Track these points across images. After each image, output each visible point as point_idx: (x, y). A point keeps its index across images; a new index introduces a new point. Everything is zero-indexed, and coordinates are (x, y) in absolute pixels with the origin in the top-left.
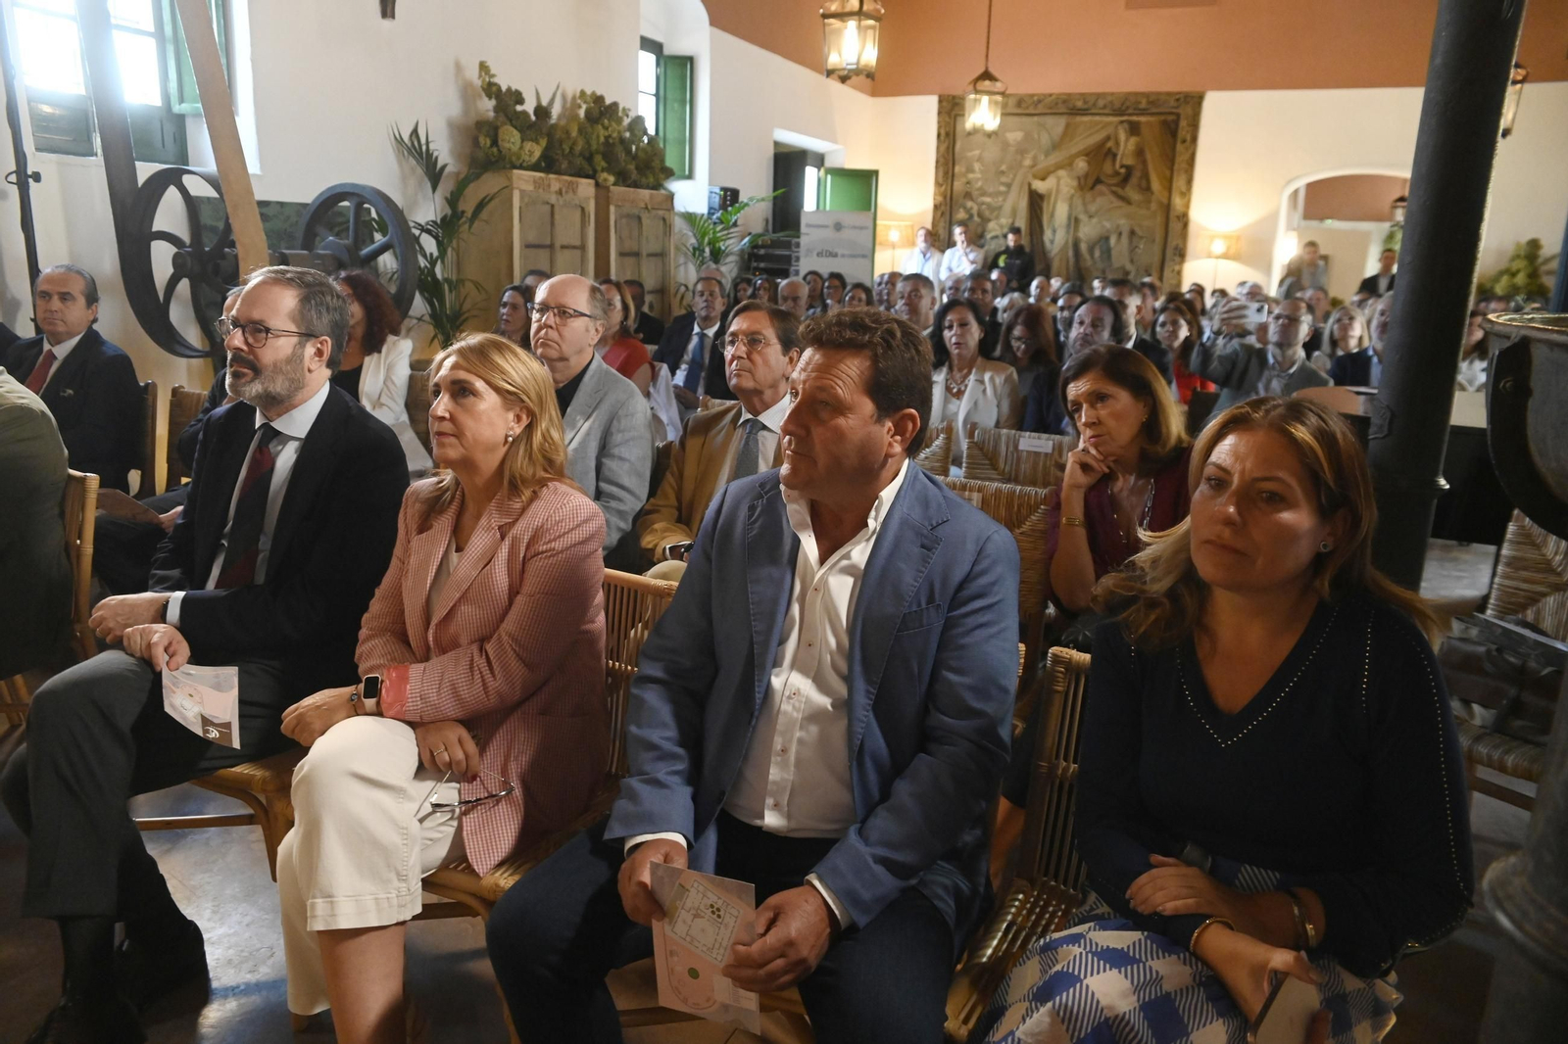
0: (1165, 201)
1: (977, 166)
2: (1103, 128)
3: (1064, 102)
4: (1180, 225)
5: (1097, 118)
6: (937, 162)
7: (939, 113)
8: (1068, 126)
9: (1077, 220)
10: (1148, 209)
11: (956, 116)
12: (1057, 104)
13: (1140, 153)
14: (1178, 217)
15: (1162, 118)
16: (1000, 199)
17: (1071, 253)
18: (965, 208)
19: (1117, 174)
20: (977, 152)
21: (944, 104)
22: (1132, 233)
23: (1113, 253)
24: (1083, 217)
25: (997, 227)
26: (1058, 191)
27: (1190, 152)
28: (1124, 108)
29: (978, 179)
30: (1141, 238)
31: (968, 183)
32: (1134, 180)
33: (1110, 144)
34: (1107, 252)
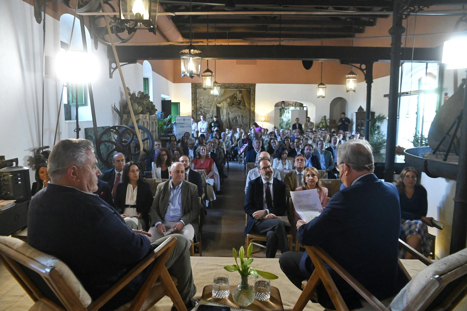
0: (249, 109)
1: (202, 101)
2: (233, 91)
3: (223, 85)
4: (253, 114)
5: (232, 89)
6: (192, 100)
7: (192, 87)
8: (225, 91)
9: (229, 113)
10: (245, 110)
11: (196, 88)
12: (222, 86)
13: (242, 97)
14: (252, 112)
15: (247, 89)
16: (209, 109)
17: (228, 121)
18: (200, 111)
19: (238, 102)
20: (202, 97)
21: (193, 85)
22: (242, 116)
23: (238, 121)
24: (230, 113)
25: (208, 115)
26: (223, 106)
27: (254, 97)
28: (238, 87)
29: (203, 104)
30: (244, 117)
31: (201, 105)
32: (242, 104)
33: (235, 95)
34: (237, 121)
